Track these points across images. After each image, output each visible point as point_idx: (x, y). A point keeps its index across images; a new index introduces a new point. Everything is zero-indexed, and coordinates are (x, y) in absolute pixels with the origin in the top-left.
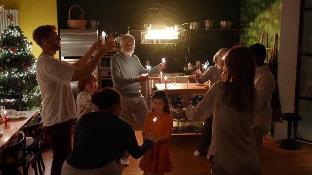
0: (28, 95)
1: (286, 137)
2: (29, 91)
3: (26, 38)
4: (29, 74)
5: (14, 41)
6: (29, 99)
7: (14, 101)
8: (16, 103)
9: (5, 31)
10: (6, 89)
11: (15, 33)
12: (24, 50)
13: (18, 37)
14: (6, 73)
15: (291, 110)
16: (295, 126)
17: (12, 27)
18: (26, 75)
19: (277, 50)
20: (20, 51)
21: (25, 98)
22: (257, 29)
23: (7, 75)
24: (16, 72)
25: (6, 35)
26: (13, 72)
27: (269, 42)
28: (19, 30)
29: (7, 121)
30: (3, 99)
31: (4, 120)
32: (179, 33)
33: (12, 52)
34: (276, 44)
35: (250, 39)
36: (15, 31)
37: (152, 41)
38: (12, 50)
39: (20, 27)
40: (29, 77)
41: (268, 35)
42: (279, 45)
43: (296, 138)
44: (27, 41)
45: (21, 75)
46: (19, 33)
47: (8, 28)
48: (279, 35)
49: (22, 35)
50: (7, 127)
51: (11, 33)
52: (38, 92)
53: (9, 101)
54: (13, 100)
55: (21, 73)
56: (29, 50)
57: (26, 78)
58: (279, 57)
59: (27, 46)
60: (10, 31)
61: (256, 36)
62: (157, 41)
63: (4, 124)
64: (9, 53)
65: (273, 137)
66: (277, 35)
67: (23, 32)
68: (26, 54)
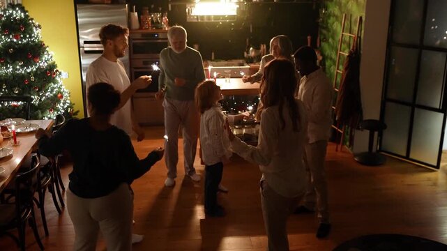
0: (39, 95)
1: (366, 149)
2: (40, 90)
3: (32, 19)
4: (39, 69)
5: (17, 26)
6: (40, 100)
7: (21, 105)
8: (24, 106)
9: (4, 11)
10: (11, 88)
11: (18, 14)
12: (31, 37)
13: (21, 20)
14: (9, 68)
15: (375, 116)
16: (380, 135)
17: (13, 6)
18: (35, 70)
19: (360, 37)
20: (25, 37)
21: (35, 100)
22: (340, 5)
23: (11, 70)
24: (22, 67)
25: (6, 16)
26: (18, 67)
27: (353, 26)
28: (23, 9)
29: (16, 135)
30: (8, 101)
31: (12, 135)
32: (238, 6)
33: (15, 40)
34: (360, 30)
35: (332, 18)
36: (17, 12)
37: (202, 17)
38: (16, 37)
39: (24, 5)
40: (39, 72)
41: (351, 15)
42: (363, 31)
43: (380, 150)
44: (33, 23)
45: (29, 71)
46: (22, 14)
47: (8, 6)
48: (364, 19)
49: (27, 16)
50: (16, 144)
51: (12, 14)
52: (51, 92)
53: (15, 103)
54: (20, 103)
55: (28, 68)
56: (38, 36)
57: (35, 74)
58: (362, 47)
59: (35, 30)
60: (11, 12)
61: (339, 15)
62: (209, 17)
63: (12, 141)
64: (12, 41)
65: (352, 149)
66: (361, 18)
67: (27, 11)
68: (33, 41)
